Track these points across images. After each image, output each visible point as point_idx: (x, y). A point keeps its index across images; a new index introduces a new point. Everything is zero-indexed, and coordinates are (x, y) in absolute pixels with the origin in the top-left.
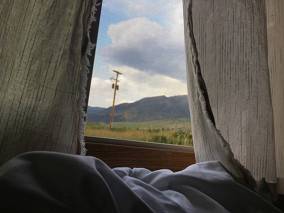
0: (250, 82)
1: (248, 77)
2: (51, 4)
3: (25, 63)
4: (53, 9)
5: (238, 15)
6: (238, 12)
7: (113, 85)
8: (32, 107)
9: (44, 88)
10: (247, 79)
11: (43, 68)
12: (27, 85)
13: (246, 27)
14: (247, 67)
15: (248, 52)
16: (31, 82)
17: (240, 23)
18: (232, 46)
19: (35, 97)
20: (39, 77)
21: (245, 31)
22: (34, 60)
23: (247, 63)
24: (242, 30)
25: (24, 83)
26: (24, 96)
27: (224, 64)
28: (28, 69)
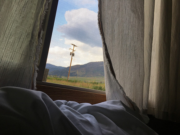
0: (136, 57)
1: (135, 54)
2: (23, 5)
3: (6, 38)
4: (24, 9)
5: (132, 20)
6: (132, 18)
7: (71, 53)
8: (8, 62)
9: (16, 53)
10: (135, 55)
11: (16, 42)
12: (6, 50)
13: (135, 27)
14: (135, 49)
15: (136, 41)
16: (9, 48)
17: (132, 24)
18: (128, 37)
19: (10, 57)
20: (13, 46)
21: (135, 29)
22: (11, 37)
23: (135, 47)
24: (133, 29)
25: (4, 49)
26: (4, 56)
27: (123, 47)
28: (7, 41)
